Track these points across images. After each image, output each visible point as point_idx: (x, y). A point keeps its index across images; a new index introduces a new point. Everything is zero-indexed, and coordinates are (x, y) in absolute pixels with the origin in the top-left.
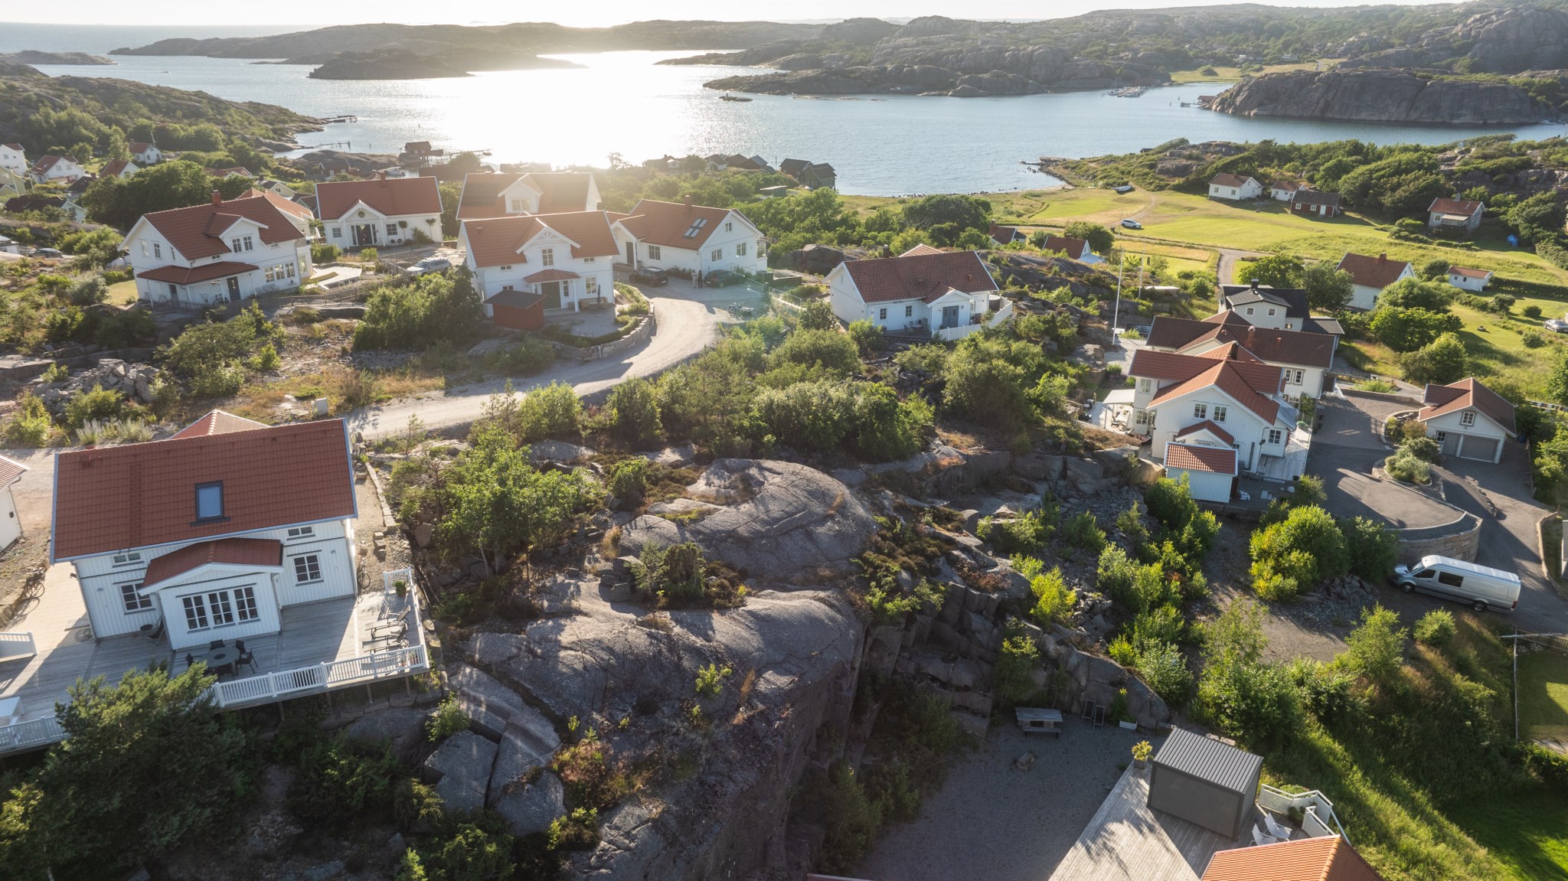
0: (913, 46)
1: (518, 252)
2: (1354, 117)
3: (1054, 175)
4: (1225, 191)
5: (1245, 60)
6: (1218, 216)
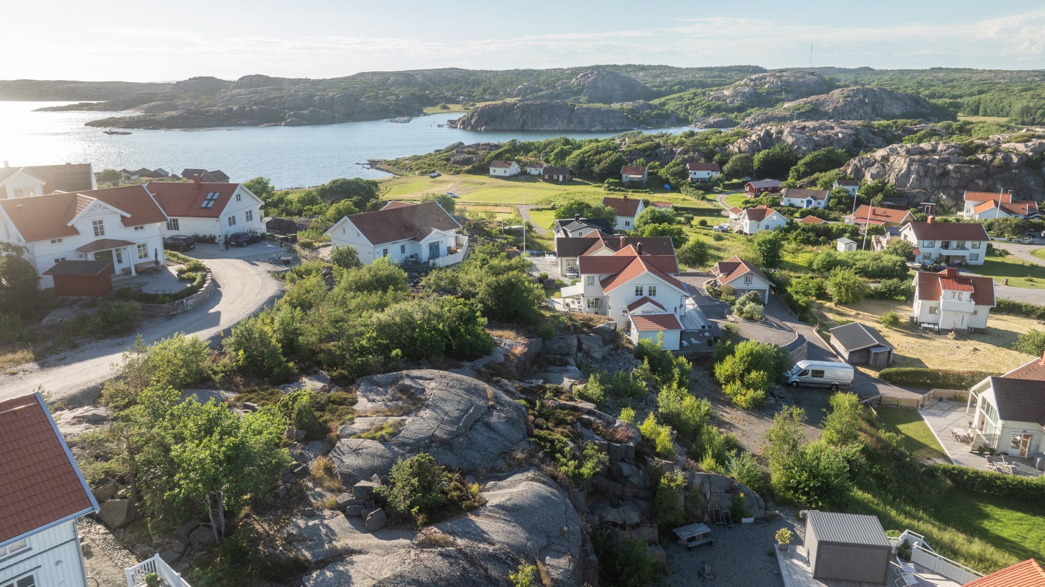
0: (245, 95)
1: (69, 224)
2: (540, 129)
3: (383, 170)
4: (500, 171)
5: (464, 100)
6: (501, 187)
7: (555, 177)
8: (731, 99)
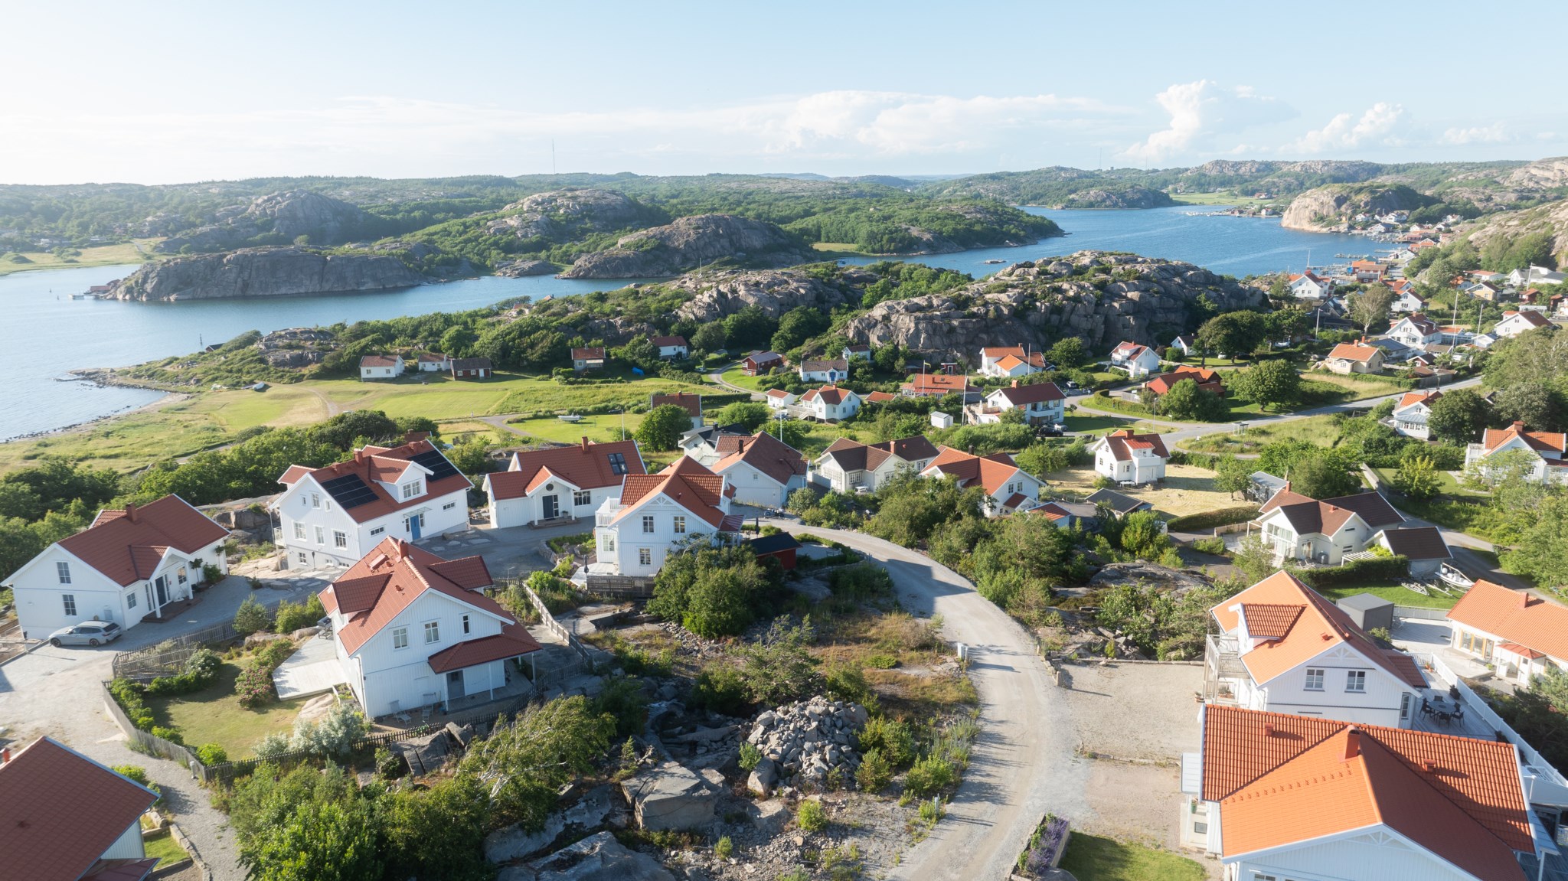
4: (379, 372)
7: (473, 373)
8: (523, 231)
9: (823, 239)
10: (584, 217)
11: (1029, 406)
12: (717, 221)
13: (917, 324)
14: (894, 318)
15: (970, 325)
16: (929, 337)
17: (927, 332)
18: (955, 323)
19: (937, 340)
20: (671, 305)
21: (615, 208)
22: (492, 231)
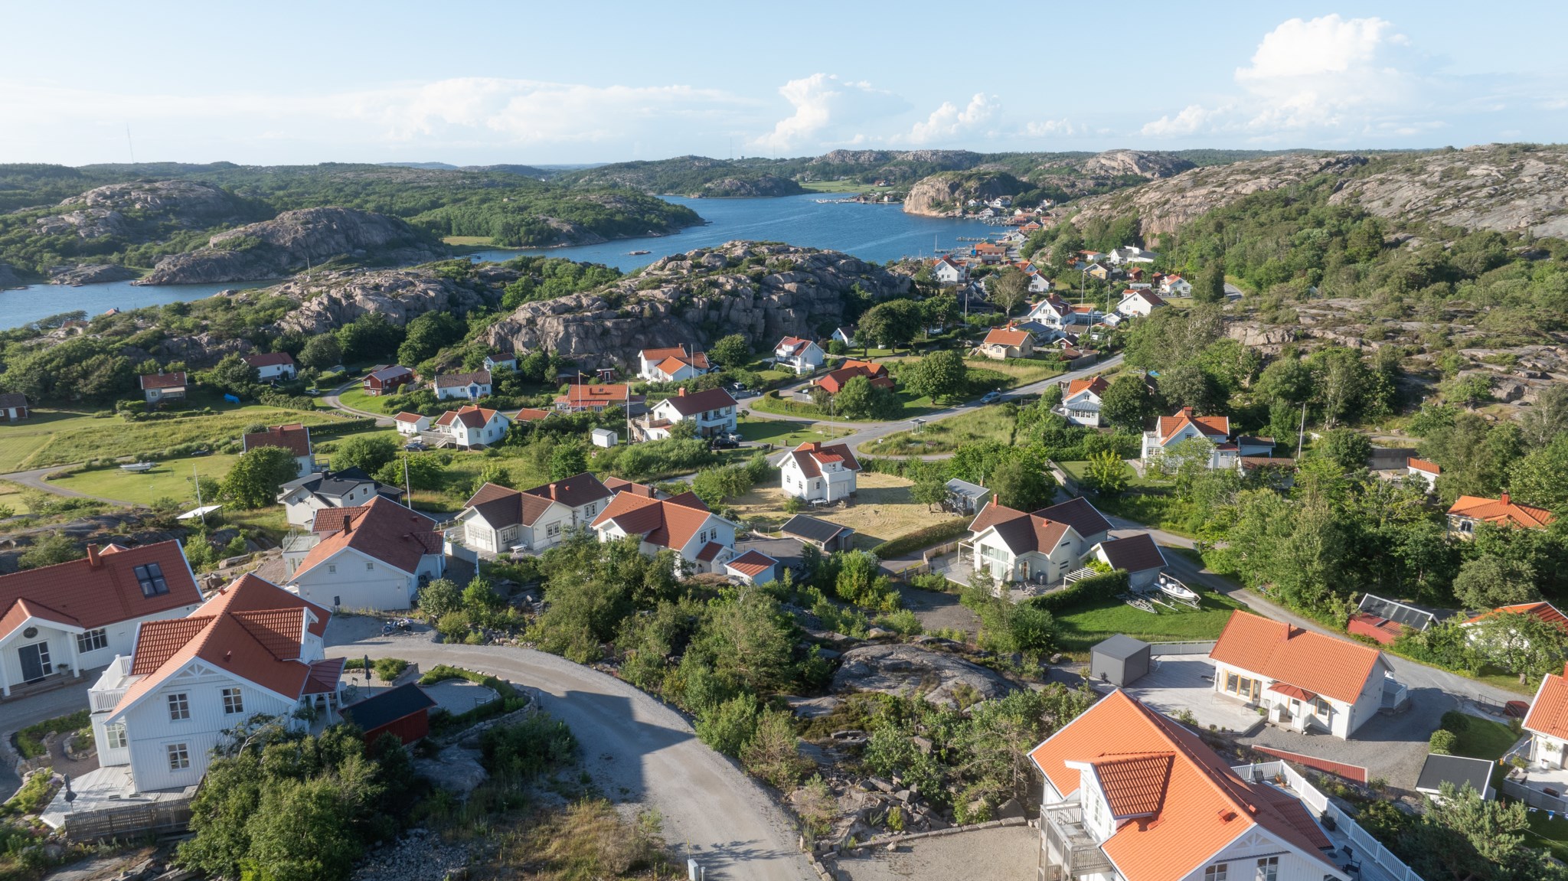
8: (87, 230)
9: (454, 232)
10: (167, 213)
11: (700, 415)
12: (330, 215)
13: (566, 328)
14: (540, 321)
15: (625, 326)
16: (581, 341)
17: (578, 335)
18: (609, 324)
19: (591, 344)
20: (271, 316)
21: (206, 202)
22: (44, 230)
